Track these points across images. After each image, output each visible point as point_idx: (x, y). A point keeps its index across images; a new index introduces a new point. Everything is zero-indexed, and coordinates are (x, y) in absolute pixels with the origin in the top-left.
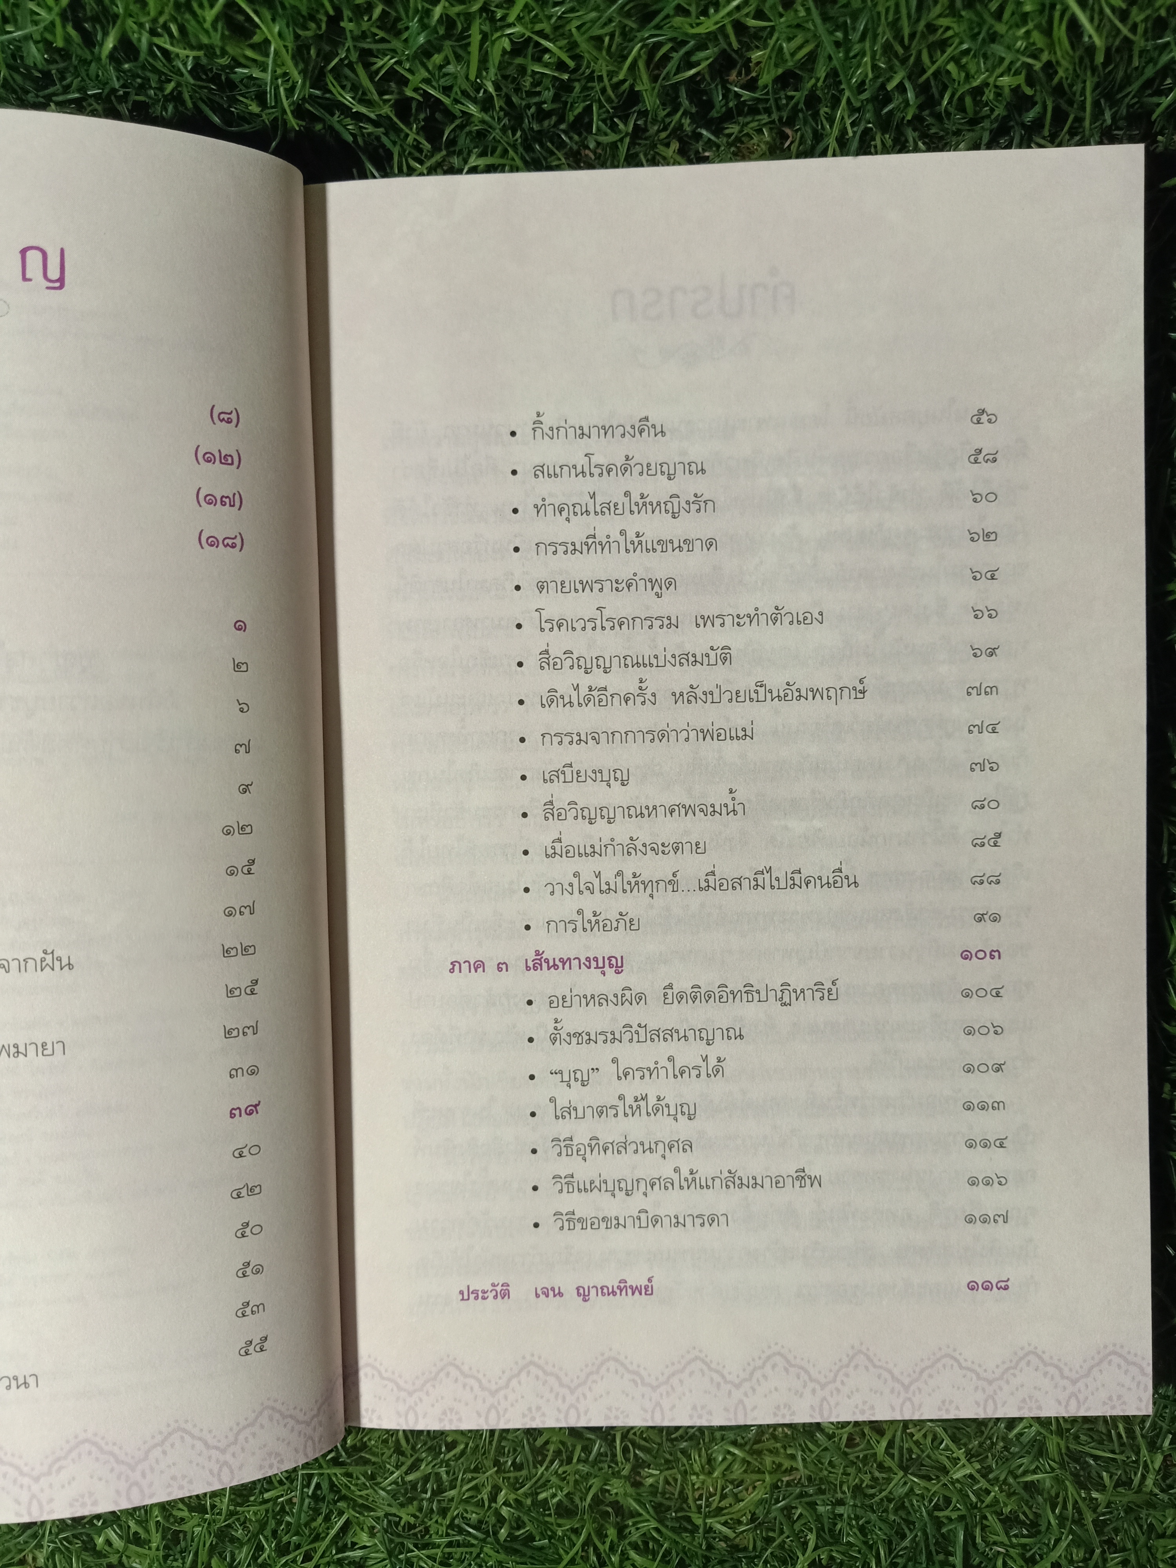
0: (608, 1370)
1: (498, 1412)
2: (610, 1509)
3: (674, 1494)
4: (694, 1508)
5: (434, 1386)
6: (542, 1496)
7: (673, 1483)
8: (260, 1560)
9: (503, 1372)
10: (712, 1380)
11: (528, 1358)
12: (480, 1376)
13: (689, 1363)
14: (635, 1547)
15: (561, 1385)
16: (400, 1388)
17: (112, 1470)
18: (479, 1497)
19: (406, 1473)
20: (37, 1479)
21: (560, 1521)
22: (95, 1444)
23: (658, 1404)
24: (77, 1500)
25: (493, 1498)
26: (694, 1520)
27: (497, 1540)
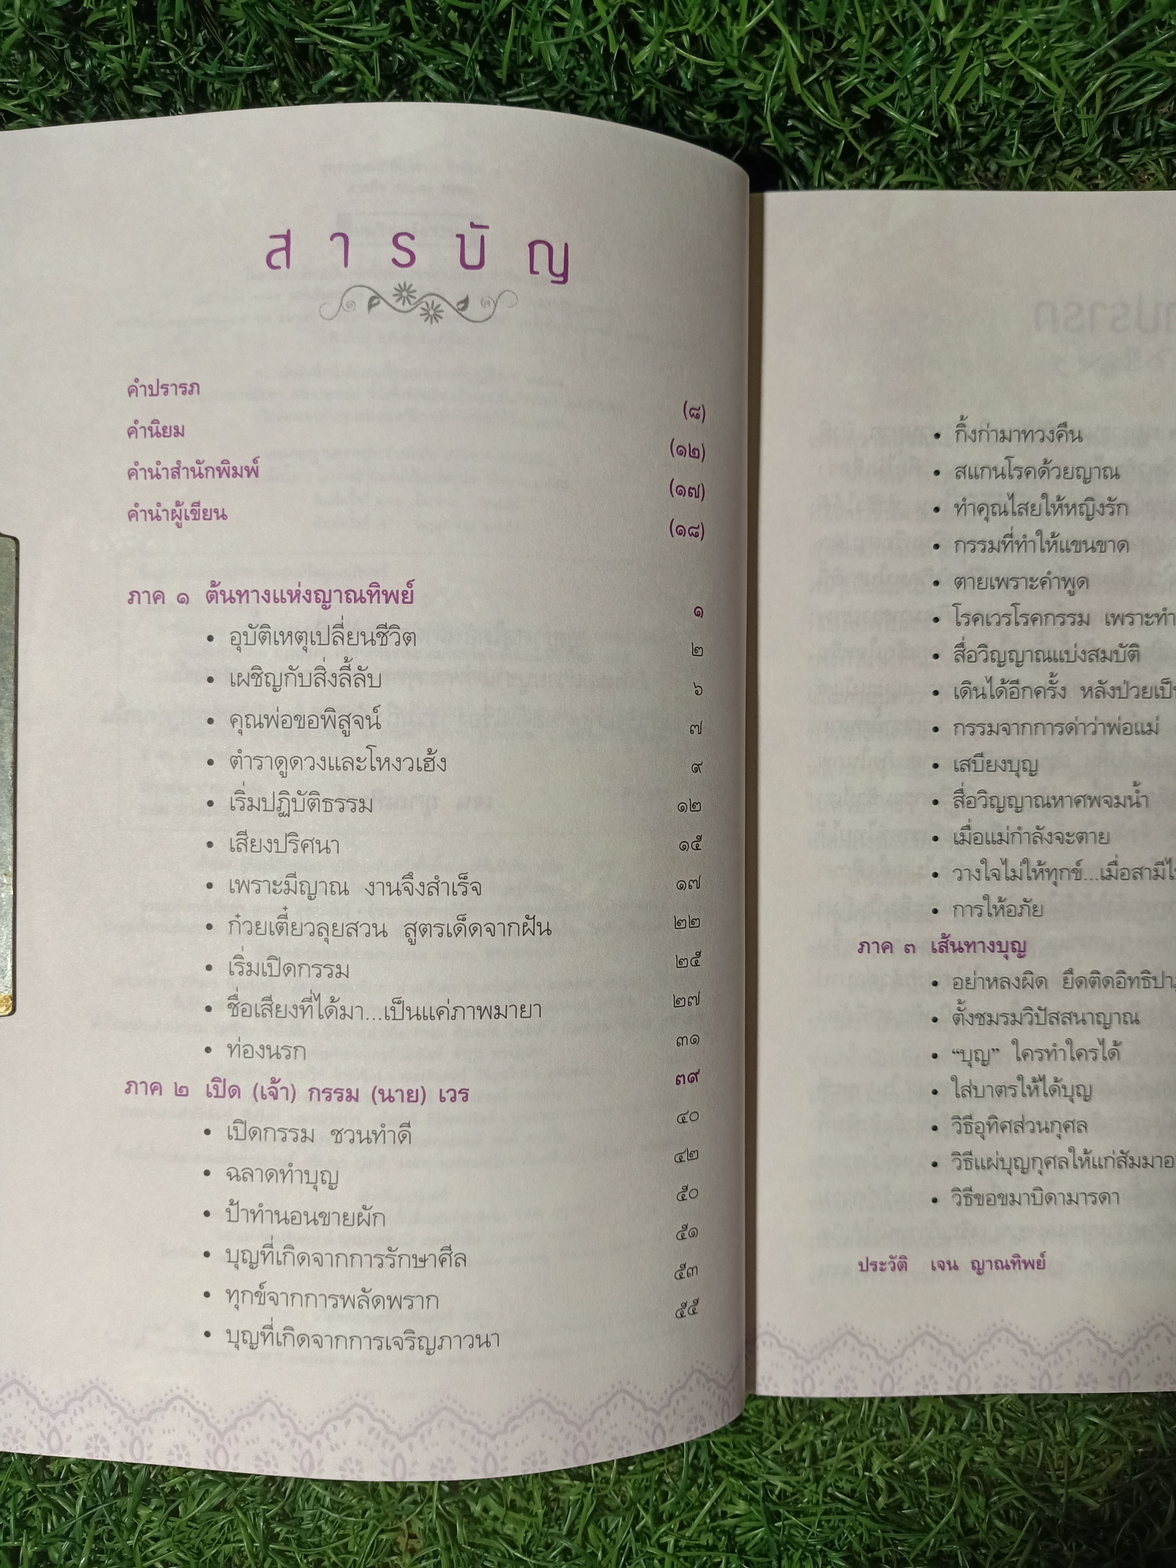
0: (1000, 1340)
1: (892, 1380)
2: (976, 1478)
3: (1035, 1465)
4: (1054, 1478)
5: (831, 1355)
6: (913, 1465)
7: (1034, 1455)
8: (637, 1528)
9: (899, 1341)
10: (1098, 1348)
11: (924, 1328)
12: (877, 1345)
13: (1078, 1332)
14: (999, 1516)
15: (954, 1354)
16: (798, 1356)
17: (562, 1430)
18: (853, 1466)
19: (787, 1442)
20: (493, 1437)
21: (934, 1489)
22: (547, 1403)
23: (1046, 1373)
24: (529, 1459)
25: (867, 1467)
26: (1053, 1490)
27: (874, 1508)
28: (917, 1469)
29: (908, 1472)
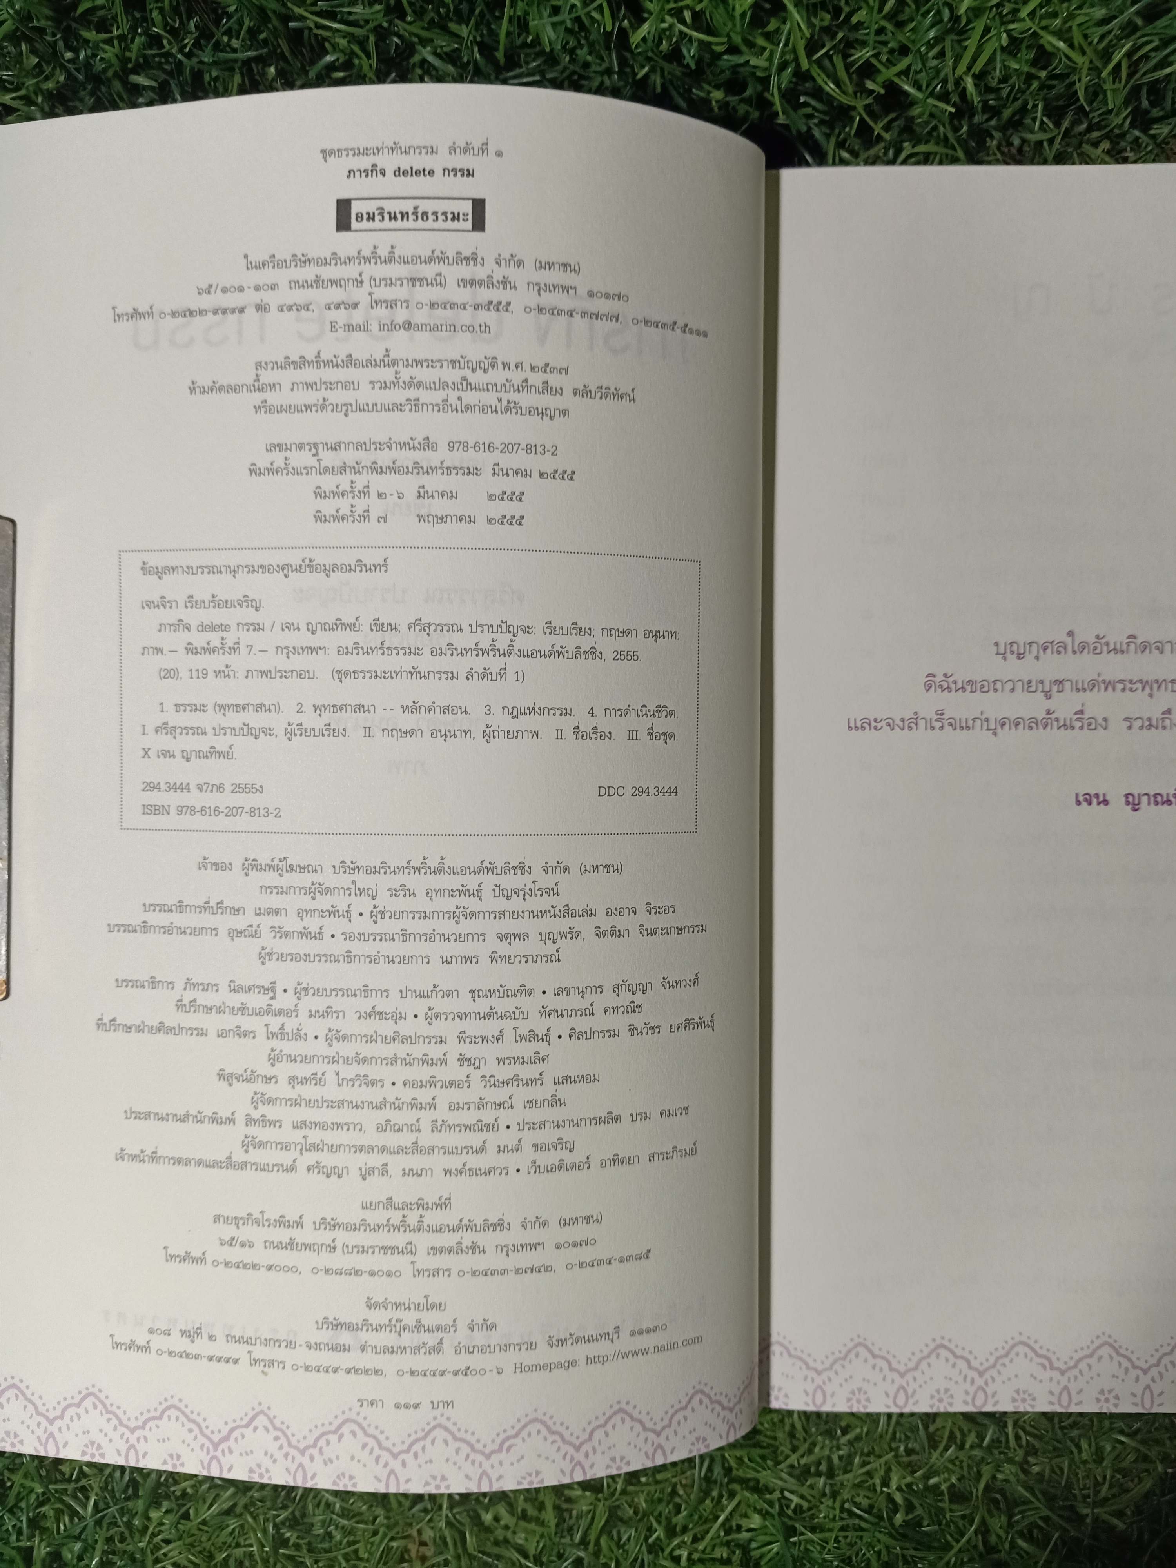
28: (937, 1486)
29: (927, 1488)
